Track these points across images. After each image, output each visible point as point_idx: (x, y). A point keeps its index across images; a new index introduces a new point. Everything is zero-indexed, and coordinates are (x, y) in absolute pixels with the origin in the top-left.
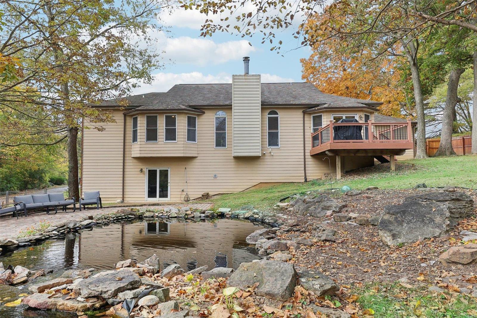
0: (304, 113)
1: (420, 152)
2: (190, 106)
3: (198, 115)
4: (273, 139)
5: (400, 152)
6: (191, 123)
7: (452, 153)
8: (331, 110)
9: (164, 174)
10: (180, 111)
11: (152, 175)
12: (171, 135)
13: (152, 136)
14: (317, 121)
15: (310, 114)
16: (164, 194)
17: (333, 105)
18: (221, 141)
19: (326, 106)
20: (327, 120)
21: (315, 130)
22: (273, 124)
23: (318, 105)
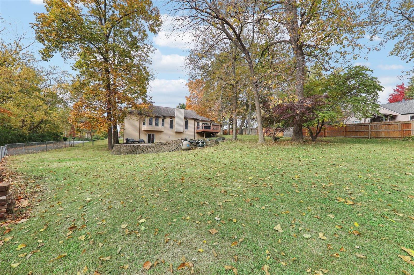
0: (195, 121)
1: (222, 133)
2: (162, 116)
3: (165, 119)
4: (186, 127)
5: (218, 133)
6: (163, 121)
7: (230, 134)
8: (202, 121)
9: (153, 136)
10: (160, 117)
11: (149, 136)
12: (157, 124)
13: (151, 124)
14: (198, 123)
15: (196, 121)
16: (153, 141)
17: (202, 120)
18: (171, 127)
19: (201, 120)
20: (201, 124)
21: (198, 126)
22: (186, 123)
23: (198, 119)
